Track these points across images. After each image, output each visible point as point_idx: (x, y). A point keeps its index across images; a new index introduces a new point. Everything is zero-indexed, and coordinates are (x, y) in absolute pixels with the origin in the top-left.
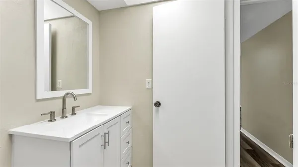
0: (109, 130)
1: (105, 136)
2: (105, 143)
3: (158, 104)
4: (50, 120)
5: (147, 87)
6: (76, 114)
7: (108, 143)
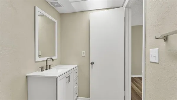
0: (69, 75)
1: (68, 78)
2: (68, 81)
3: (92, 63)
4: (42, 71)
5: (83, 55)
6: (51, 68)
7: (69, 81)
